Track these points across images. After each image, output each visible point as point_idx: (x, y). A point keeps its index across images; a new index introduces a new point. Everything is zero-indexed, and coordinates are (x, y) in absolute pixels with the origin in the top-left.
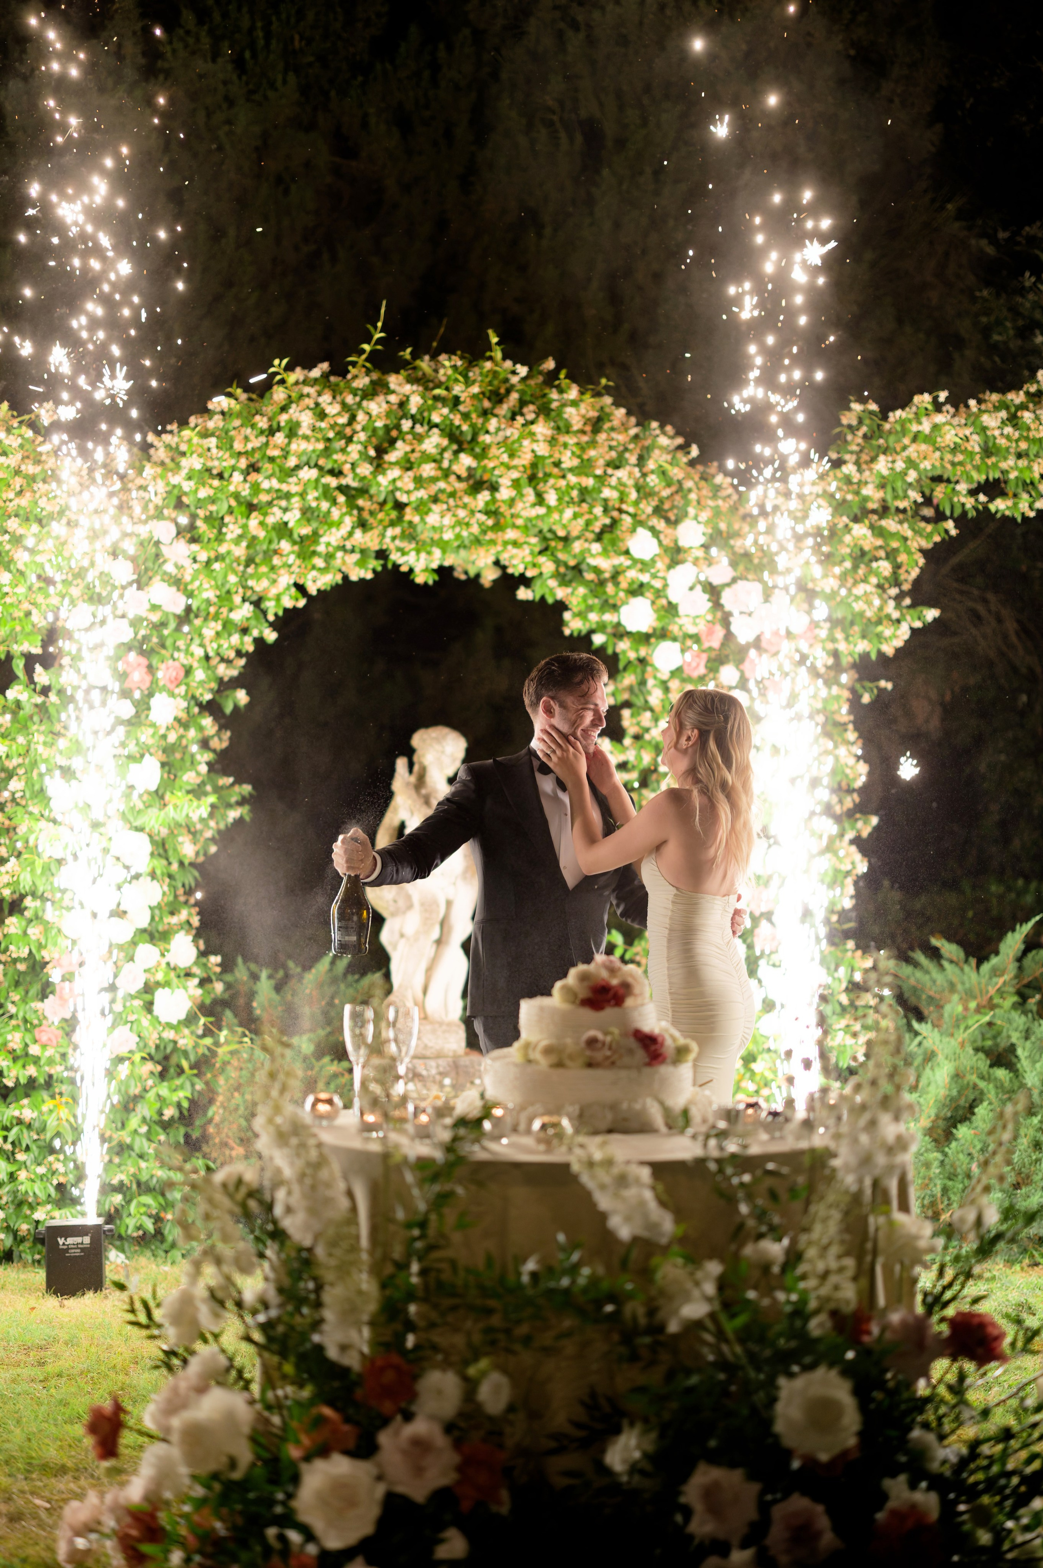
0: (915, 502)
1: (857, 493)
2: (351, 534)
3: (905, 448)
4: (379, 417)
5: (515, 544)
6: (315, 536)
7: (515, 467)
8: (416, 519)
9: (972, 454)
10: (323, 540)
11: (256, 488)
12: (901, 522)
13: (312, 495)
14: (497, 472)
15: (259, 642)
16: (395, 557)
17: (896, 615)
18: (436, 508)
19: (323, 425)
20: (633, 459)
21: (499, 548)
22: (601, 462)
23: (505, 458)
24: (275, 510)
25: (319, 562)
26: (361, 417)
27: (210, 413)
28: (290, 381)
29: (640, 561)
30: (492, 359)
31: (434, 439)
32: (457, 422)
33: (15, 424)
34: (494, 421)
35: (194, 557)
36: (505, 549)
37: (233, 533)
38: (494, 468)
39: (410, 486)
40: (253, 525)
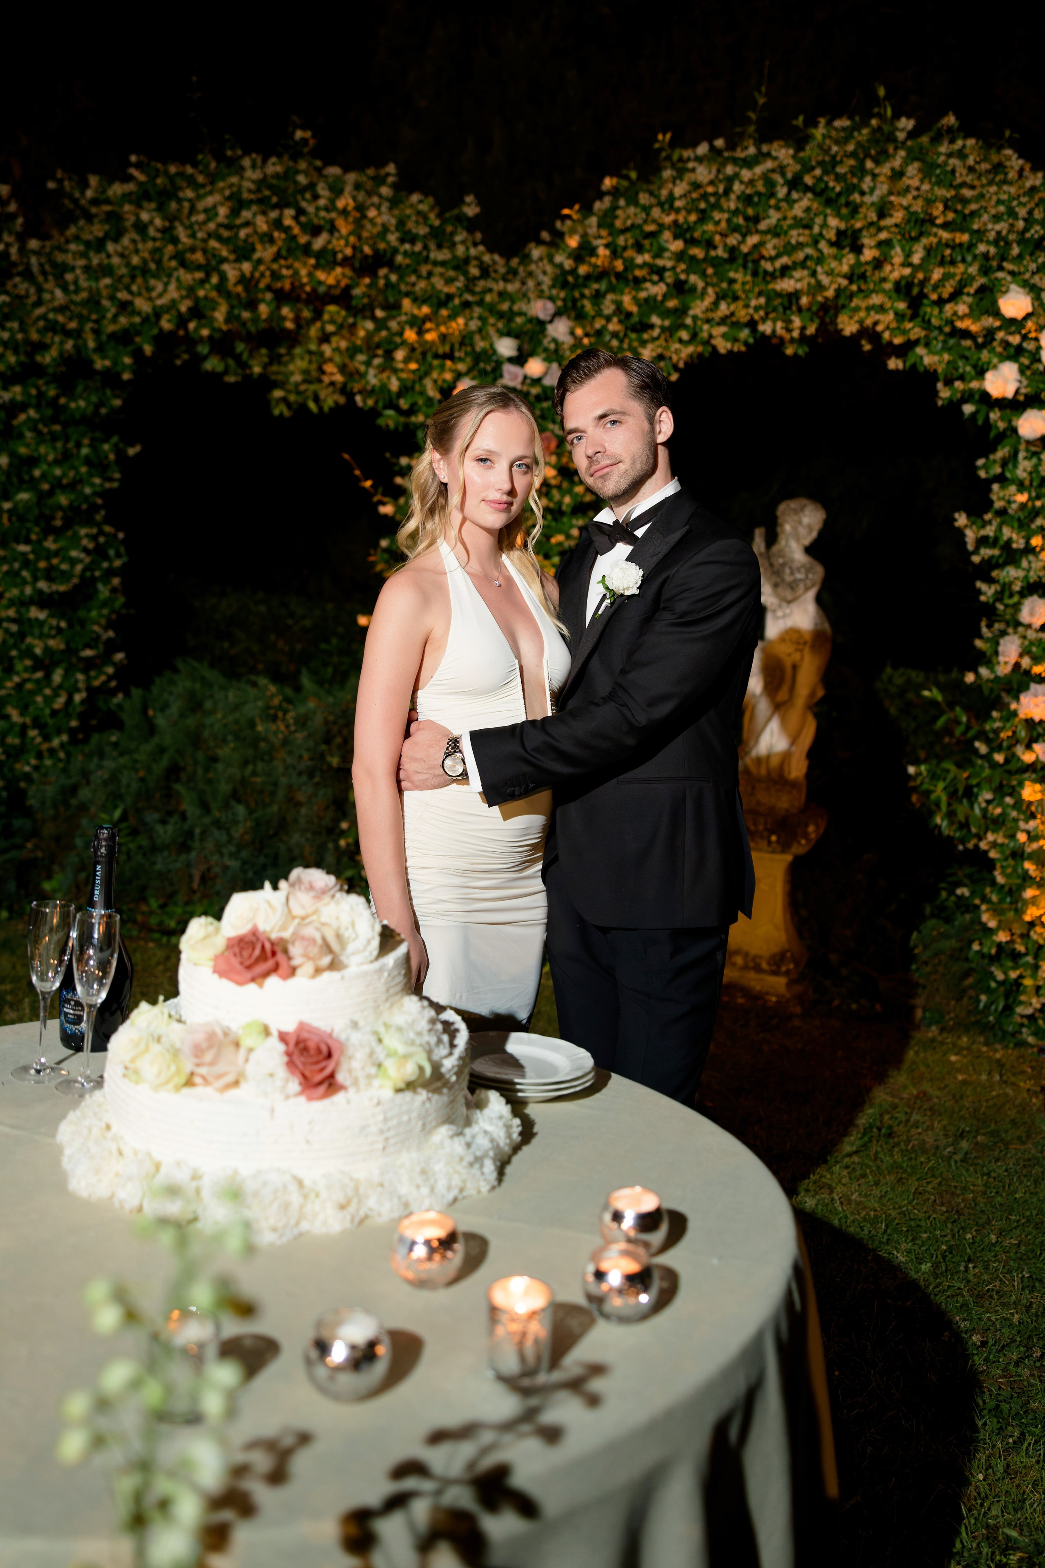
2: (716, 304)
4: (753, 183)
5: (881, 309)
6: (684, 309)
7: (885, 228)
10: (691, 312)
11: (630, 265)
13: (681, 268)
14: (865, 234)
16: (761, 327)
18: (797, 274)
19: (696, 196)
21: (864, 315)
22: (984, 217)
23: (874, 217)
24: (648, 285)
25: (684, 335)
26: (737, 187)
27: (601, 195)
28: (675, 157)
29: (1013, 321)
30: (881, 116)
31: (805, 203)
32: (831, 184)
33: (432, 216)
34: (868, 179)
35: (572, 333)
36: (868, 315)
37: (608, 307)
38: (860, 230)
39: (773, 253)
40: (627, 301)
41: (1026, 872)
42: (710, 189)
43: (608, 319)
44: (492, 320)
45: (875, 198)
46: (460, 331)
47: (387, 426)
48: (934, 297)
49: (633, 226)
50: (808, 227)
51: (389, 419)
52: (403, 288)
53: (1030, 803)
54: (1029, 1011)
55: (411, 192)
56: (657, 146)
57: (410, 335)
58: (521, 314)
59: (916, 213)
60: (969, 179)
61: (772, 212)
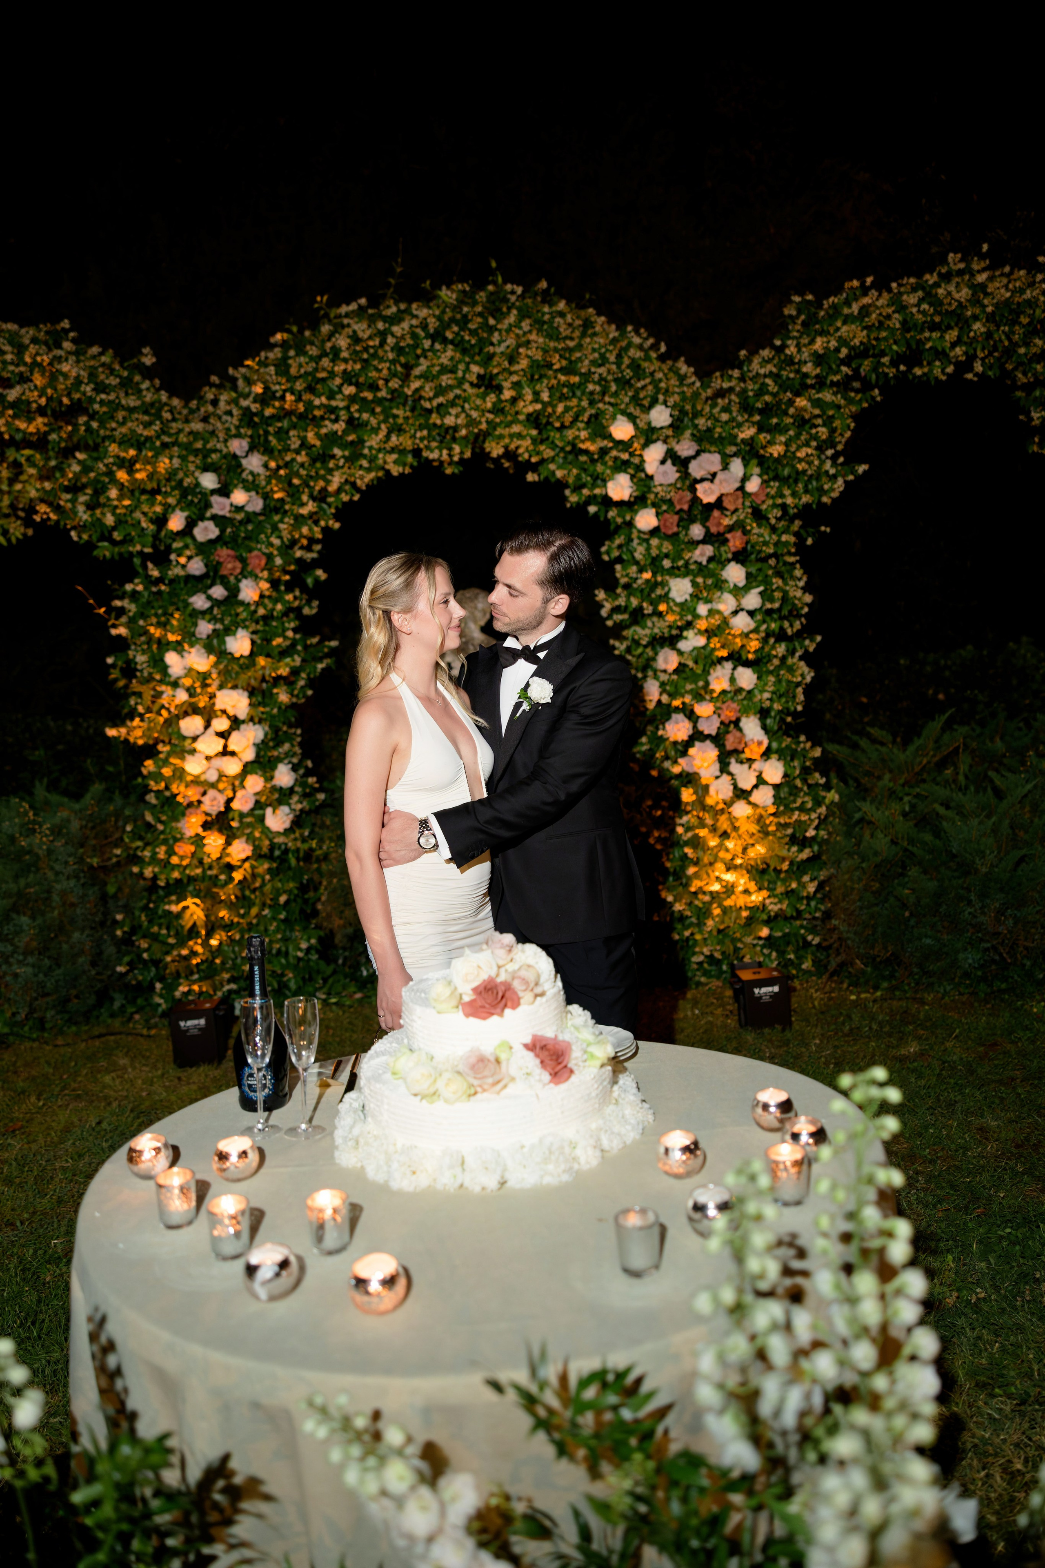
0: (847, 375)
1: (798, 371)
2: (388, 437)
3: (838, 329)
4: (403, 337)
5: (520, 436)
6: (361, 442)
7: (515, 372)
8: (438, 422)
9: (892, 331)
10: (368, 444)
11: (309, 405)
12: (835, 394)
13: (354, 408)
14: (501, 377)
15: (326, 530)
16: (425, 454)
17: (832, 471)
18: (454, 411)
19: (358, 348)
20: (612, 358)
21: (507, 441)
22: (586, 362)
23: (506, 364)
24: (327, 422)
25: (365, 463)
26: (390, 340)
27: (272, 347)
28: (332, 315)
29: (620, 442)
30: (495, 283)
31: (449, 353)
32: (467, 338)
33: (117, 367)
34: (496, 334)
35: (266, 466)
36: (512, 441)
37: (295, 443)
38: (498, 374)
39: (431, 394)
40: (310, 436)
41: (686, 854)
42: (371, 343)
43: (298, 452)
44: (191, 458)
45: (502, 348)
46: (166, 469)
47: (104, 556)
48: (557, 425)
49: (305, 372)
50: (453, 371)
51: (105, 550)
52: (102, 432)
53: (687, 803)
54: (701, 958)
55: (91, 345)
56: (316, 306)
57: (122, 475)
58: (215, 451)
59: (537, 361)
60: (568, 332)
61: (422, 360)
